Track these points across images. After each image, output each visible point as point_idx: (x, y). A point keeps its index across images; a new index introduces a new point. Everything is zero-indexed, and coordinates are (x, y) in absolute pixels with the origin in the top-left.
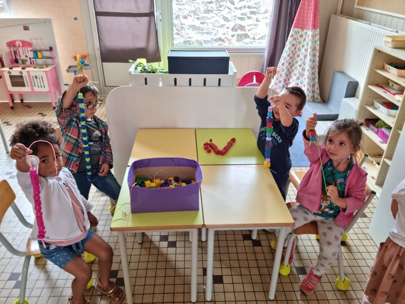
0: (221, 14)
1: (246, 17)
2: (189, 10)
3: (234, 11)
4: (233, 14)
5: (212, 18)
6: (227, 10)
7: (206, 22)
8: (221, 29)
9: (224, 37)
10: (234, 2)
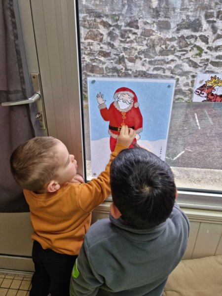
0: (186, 56)
2: (138, 50)
3: (206, 53)
4: (204, 56)
5: (172, 62)
6: (196, 51)
7: (161, 68)
8: (184, 77)
9: (187, 89)
10: (208, 39)
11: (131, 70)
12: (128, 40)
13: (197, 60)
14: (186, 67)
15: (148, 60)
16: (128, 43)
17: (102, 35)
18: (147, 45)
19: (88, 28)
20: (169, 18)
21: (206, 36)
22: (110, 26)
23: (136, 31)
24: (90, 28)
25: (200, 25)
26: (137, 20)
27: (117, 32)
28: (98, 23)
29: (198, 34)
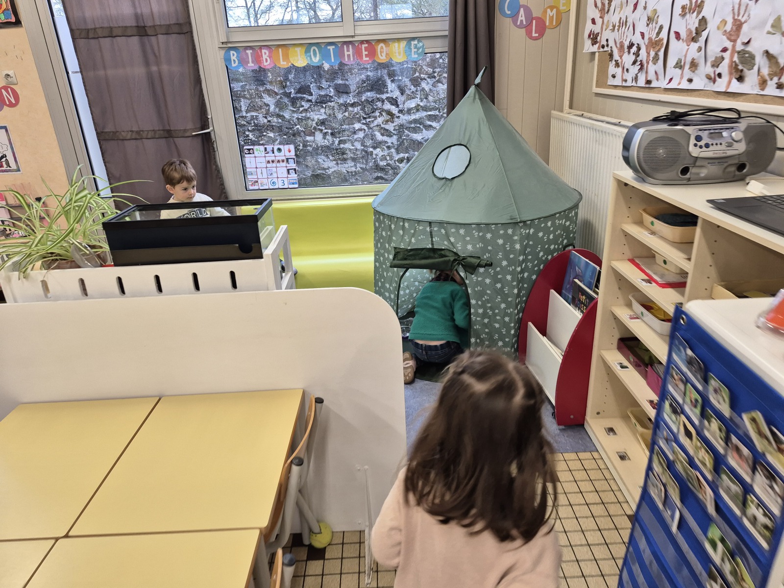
0: (376, 123)
1: (421, 126)
2: (316, 121)
3: (398, 117)
4: (397, 122)
5: (360, 132)
6: (386, 117)
7: (349, 140)
8: (378, 150)
9: (385, 164)
10: (397, 102)
11: (310, 146)
12: (301, 109)
13: (390, 127)
14: (379, 137)
15: (330, 131)
16: (301, 113)
17: (268, 105)
18: (325, 113)
19: (249, 99)
20: (347, 80)
21: (394, 97)
22: (276, 94)
23: (310, 98)
24: (251, 98)
25: (385, 85)
26: (309, 86)
27: (286, 100)
28: (260, 91)
29: (384, 96)
